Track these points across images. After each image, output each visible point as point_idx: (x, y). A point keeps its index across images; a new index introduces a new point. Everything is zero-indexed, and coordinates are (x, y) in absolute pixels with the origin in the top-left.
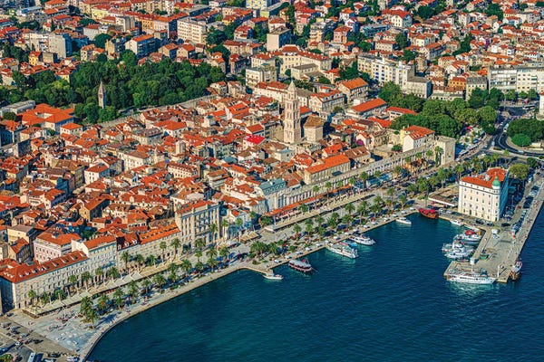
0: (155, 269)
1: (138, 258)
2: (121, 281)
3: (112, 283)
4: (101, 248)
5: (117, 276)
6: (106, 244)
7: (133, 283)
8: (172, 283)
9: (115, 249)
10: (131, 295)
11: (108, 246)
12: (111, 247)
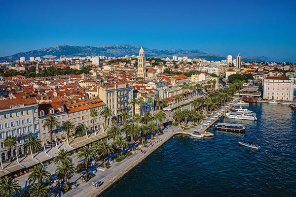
0: (87, 139)
1: (66, 126)
2: (44, 156)
3: (31, 159)
4: (16, 111)
5: (38, 148)
6: (23, 106)
7: (63, 155)
8: (117, 153)
9: (36, 115)
10: (60, 176)
11: (27, 109)
12: (30, 111)
